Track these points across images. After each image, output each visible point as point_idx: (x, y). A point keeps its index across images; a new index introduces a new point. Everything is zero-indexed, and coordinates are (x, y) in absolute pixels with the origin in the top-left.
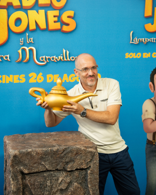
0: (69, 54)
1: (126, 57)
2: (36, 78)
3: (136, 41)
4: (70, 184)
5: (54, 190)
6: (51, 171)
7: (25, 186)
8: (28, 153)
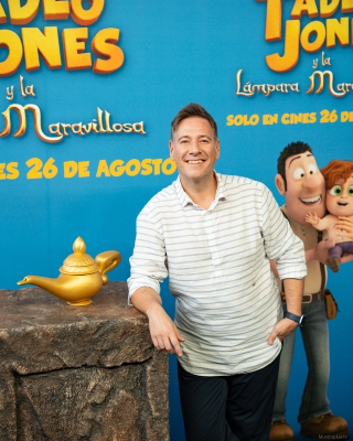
0: (110, 118)
1: (228, 124)
2: (41, 170)
3: (249, 90)
4: (111, 392)
5: (80, 405)
6: (72, 368)
7: (21, 399)
8: (28, 335)
